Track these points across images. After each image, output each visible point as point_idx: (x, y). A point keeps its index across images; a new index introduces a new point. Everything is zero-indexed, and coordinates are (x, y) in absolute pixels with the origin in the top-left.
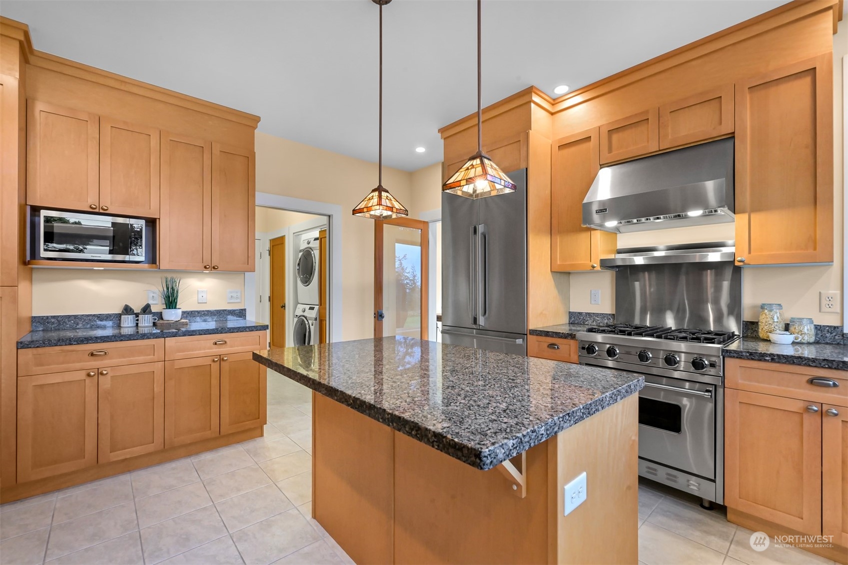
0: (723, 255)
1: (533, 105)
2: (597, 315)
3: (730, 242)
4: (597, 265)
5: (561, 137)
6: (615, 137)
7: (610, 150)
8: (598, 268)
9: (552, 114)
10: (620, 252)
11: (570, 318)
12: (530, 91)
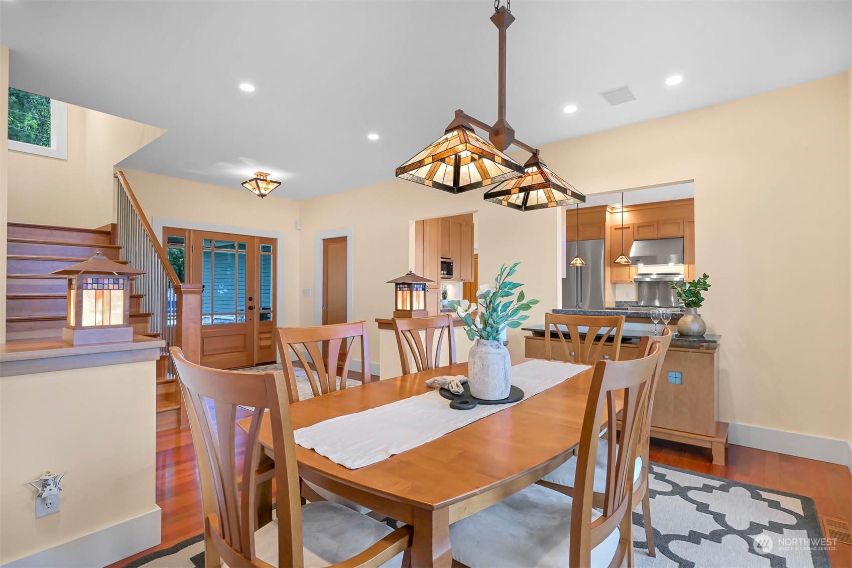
0: (680, 278)
1: (606, 212)
2: (629, 302)
3: (682, 273)
4: (633, 281)
5: (615, 224)
6: (640, 229)
7: (638, 234)
8: (633, 282)
9: (611, 213)
10: (640, 275)
11: (616, 304)
12: (606, 206)
